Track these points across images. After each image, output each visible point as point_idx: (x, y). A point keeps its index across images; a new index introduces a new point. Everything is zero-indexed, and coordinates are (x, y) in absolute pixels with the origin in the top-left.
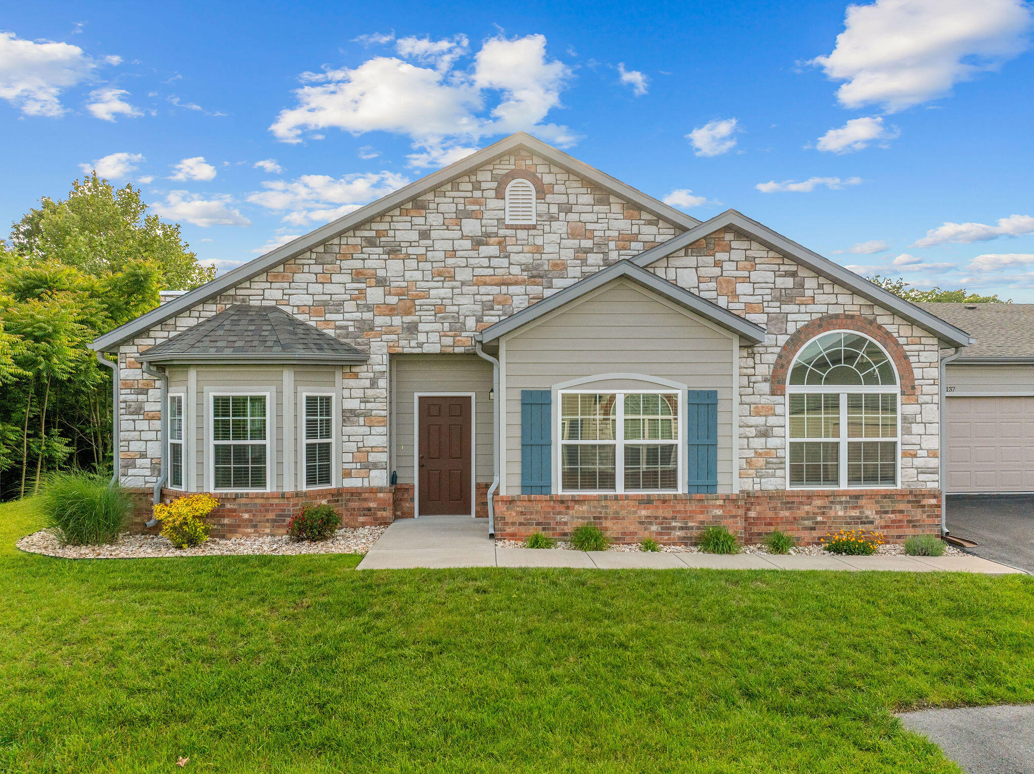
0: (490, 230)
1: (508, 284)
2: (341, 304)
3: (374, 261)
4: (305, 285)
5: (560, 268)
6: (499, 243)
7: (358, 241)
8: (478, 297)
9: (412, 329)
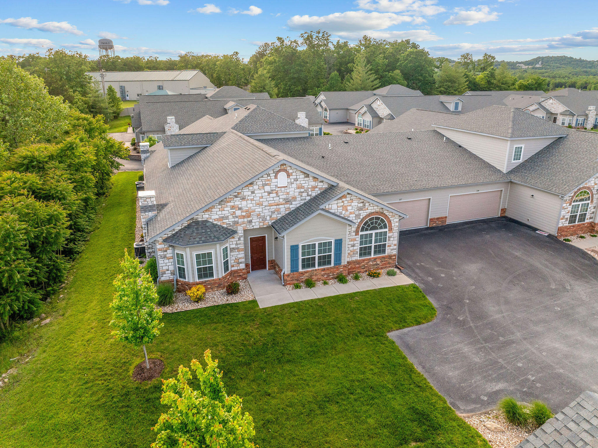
0: (273, 189)
1: (279, 205)
2: (228, 217)
3: (237, 202)
4: (216, 212)
5: (294, 198)
6: (276, 193)
7: (232, 196)
8: (270, 210)
9: (250, 222)
